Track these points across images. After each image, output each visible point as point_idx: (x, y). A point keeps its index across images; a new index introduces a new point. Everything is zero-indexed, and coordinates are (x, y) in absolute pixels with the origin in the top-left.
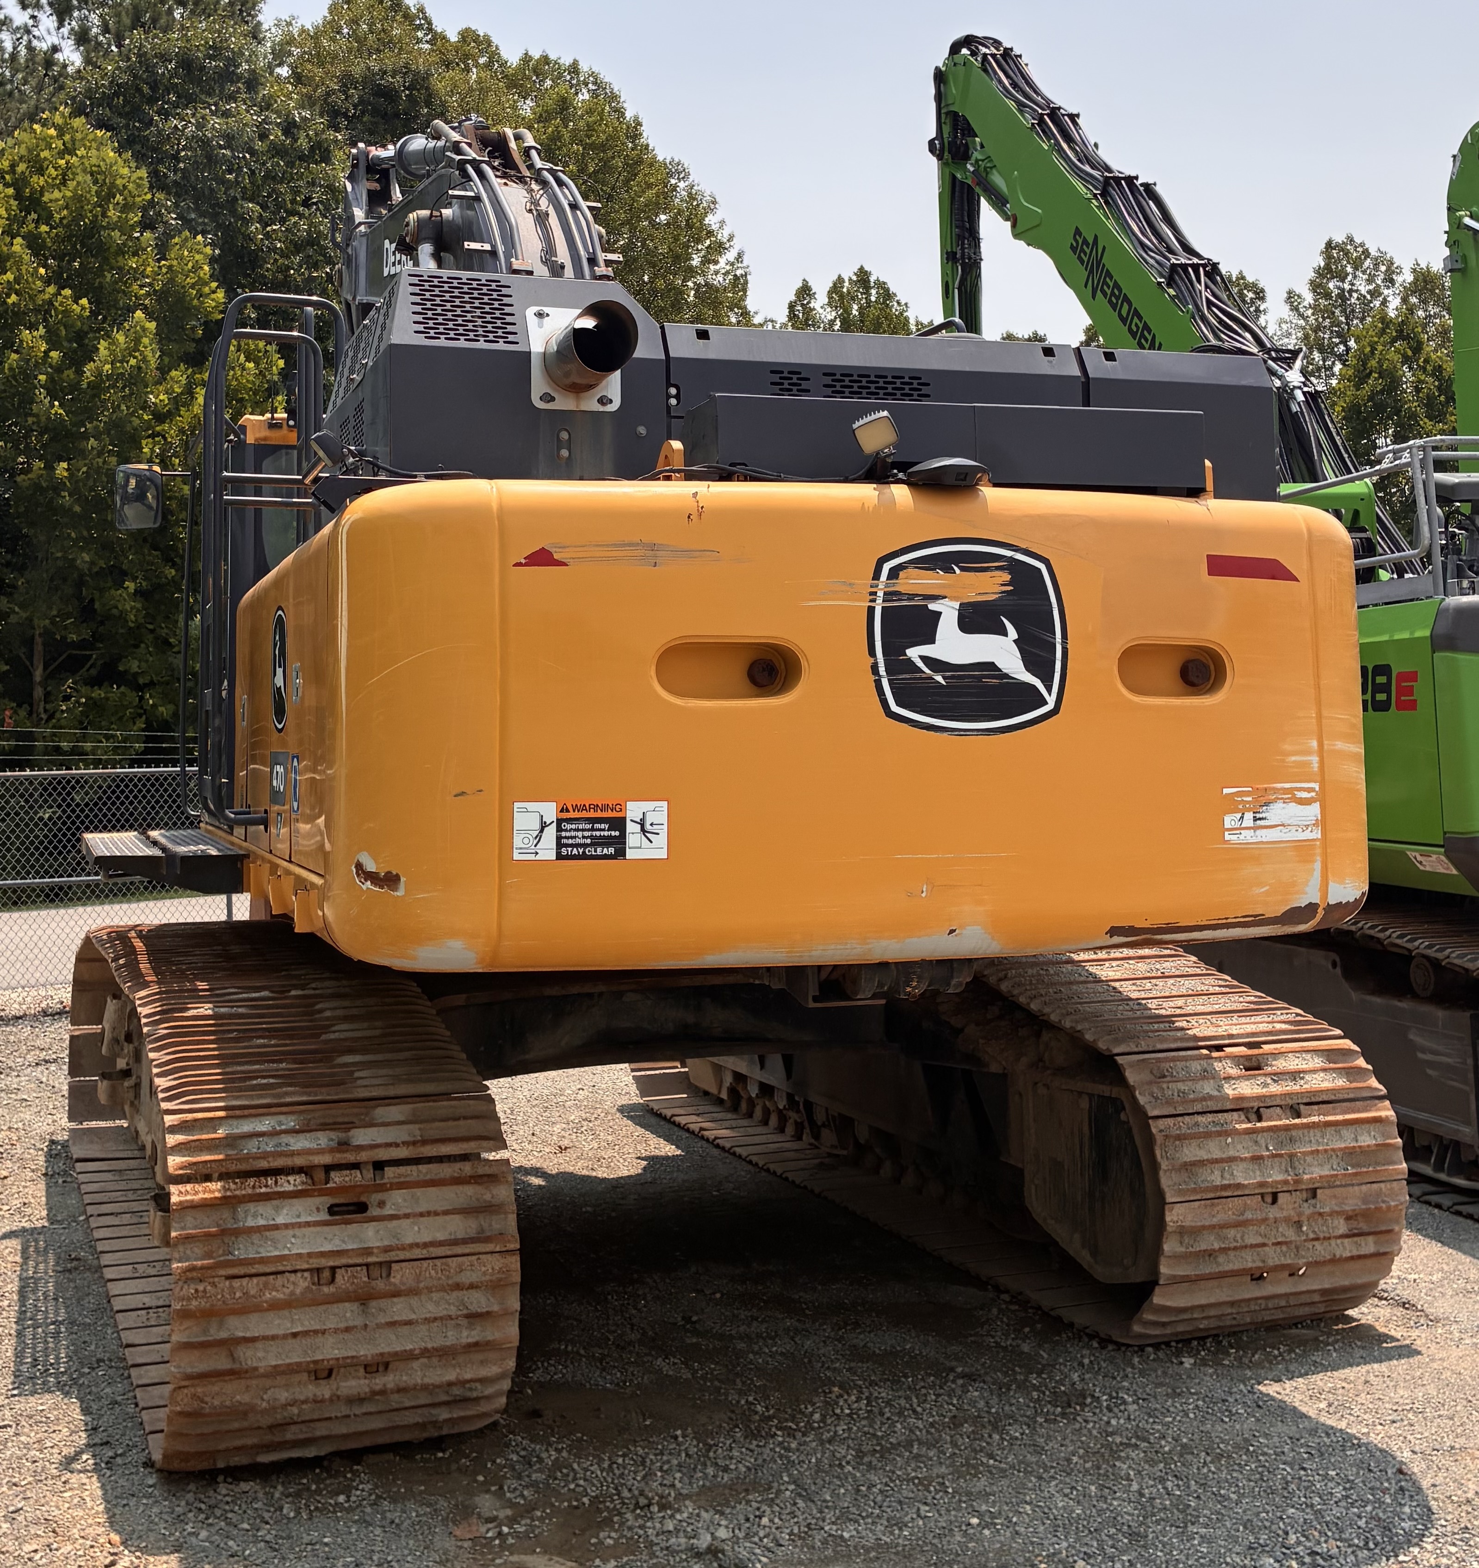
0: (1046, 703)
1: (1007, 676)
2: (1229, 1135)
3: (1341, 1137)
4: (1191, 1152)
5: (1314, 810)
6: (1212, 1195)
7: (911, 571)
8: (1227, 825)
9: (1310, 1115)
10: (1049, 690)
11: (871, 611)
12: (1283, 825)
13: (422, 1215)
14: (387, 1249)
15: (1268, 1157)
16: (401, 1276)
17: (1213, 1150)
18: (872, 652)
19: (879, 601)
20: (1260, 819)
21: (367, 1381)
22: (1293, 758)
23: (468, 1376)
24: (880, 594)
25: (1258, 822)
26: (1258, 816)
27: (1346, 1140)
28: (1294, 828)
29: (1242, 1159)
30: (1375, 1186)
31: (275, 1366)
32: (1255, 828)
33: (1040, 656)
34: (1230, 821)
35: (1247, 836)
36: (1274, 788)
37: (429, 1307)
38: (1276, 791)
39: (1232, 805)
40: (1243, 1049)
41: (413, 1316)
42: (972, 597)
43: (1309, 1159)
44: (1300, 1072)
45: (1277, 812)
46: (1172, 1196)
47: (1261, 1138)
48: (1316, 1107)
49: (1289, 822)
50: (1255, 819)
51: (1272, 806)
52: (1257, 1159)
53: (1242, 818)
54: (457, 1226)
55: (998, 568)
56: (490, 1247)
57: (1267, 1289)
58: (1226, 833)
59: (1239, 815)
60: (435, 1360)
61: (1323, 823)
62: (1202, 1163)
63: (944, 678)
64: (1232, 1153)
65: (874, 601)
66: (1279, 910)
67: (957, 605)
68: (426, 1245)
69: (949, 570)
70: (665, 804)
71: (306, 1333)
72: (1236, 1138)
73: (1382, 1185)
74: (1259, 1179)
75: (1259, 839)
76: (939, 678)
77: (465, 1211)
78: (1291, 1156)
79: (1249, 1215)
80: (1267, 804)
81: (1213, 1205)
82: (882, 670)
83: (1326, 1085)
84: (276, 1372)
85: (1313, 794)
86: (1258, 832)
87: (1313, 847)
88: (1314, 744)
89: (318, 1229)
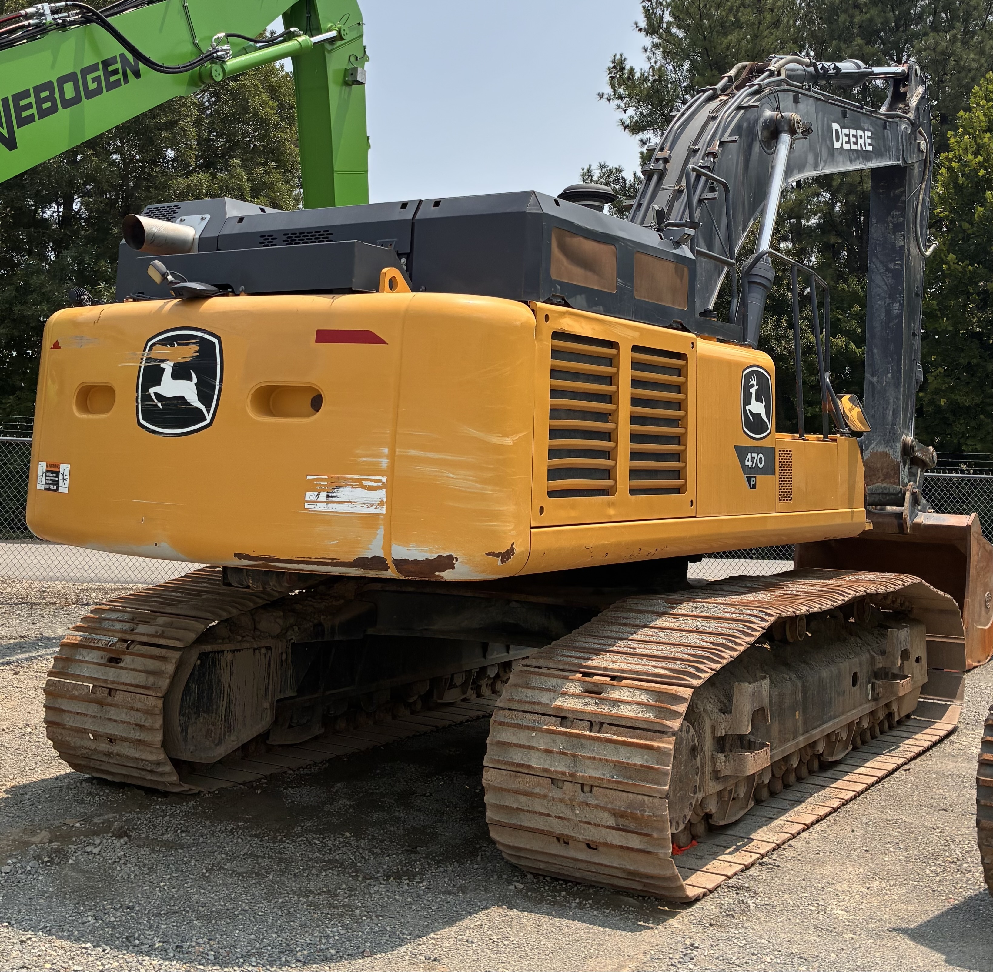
0: (205, 419)
1: (189, 404)
2: (534, 731)
3: (619, 753)
4: (507, 736)
5: (382, 494)
6: (513, 768)
7: (157, 346)
8: (307, 498)
9: (607, 733)
10: (208, 412)
11: (140, 367)
12: (350, 502)
13: (131, 670)
14: (113, 682)
15: (557, 753)
16: (119, 697)
17: (521, 738)
18: (137, 392)
19: (144, 363)
20: (332, 497)
21: (108, 746)
22: (364, 459)
23: (143, 757)
24: (144, 359)
25: (330, 499)
26: (330, 494)
27: (622, 756)
28: (361, 505)
29: (537, 749)
30: (640, 797)
31: (72, 726)
32: (327, 502)
33: (206, 392)
34: (309, 496)
35: (321, 507)
36: (345, 478)
37: (123, 716)
38: (346, 479)
39: (312, 486)
40: (608, 679)
41: (118, 719)
42: (180, 360)
43: (588, 762)
44: (619, 701)
45: (345, 493)
46: (487, 762)
47: (557, 738)
48: (615, 728)
49: (356, 501)
50: (328, 496)
51: (342, 489)
52: (548, 751)
53: (318, 495)
54: (141, 679)
55: (194, 343)
56: (151, 693)
57: (572, 853)
58: (306, 504)
59: (316, 493)
60: (132, 744)
61: (390, 503)
62: (510, 744)
63: (162, 404)
64: (534, 744)
65: (141, 363)
66: (352, 559)
67: (172, 364)
68: (126, 684)
69: (172, 345)
70: (69, 466)
71: (81, 714)
72: (540, 734)
73: (646, 798)
74: (546, 766)
75: (330, 510)
76: (160, 405)
77: (148, 672)
78: (574, 756)
79: (537, 790)
80: (338, 487)
81: (516, 776)
82: (139, 401)
83: (630, 714)
84: (72, 729)
85: (380, 484)
86: (330, 505)
87: (378, 519)
88: (386, 451)
89: (96, 666)
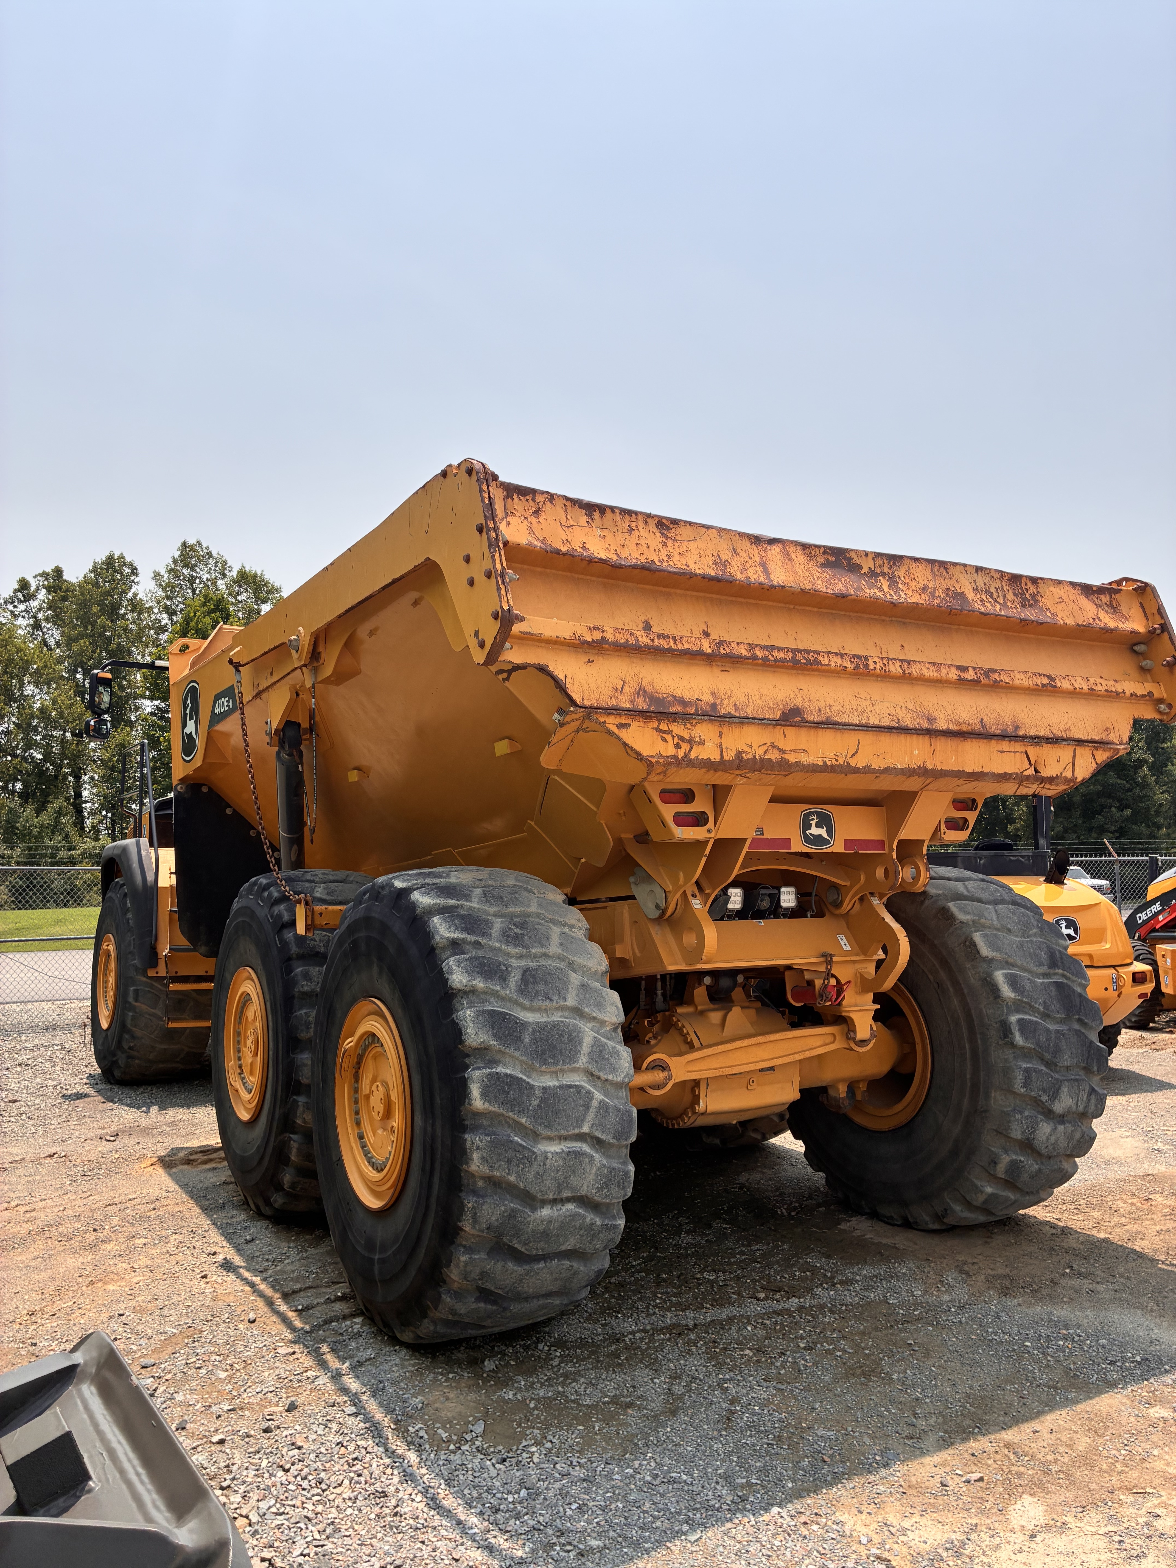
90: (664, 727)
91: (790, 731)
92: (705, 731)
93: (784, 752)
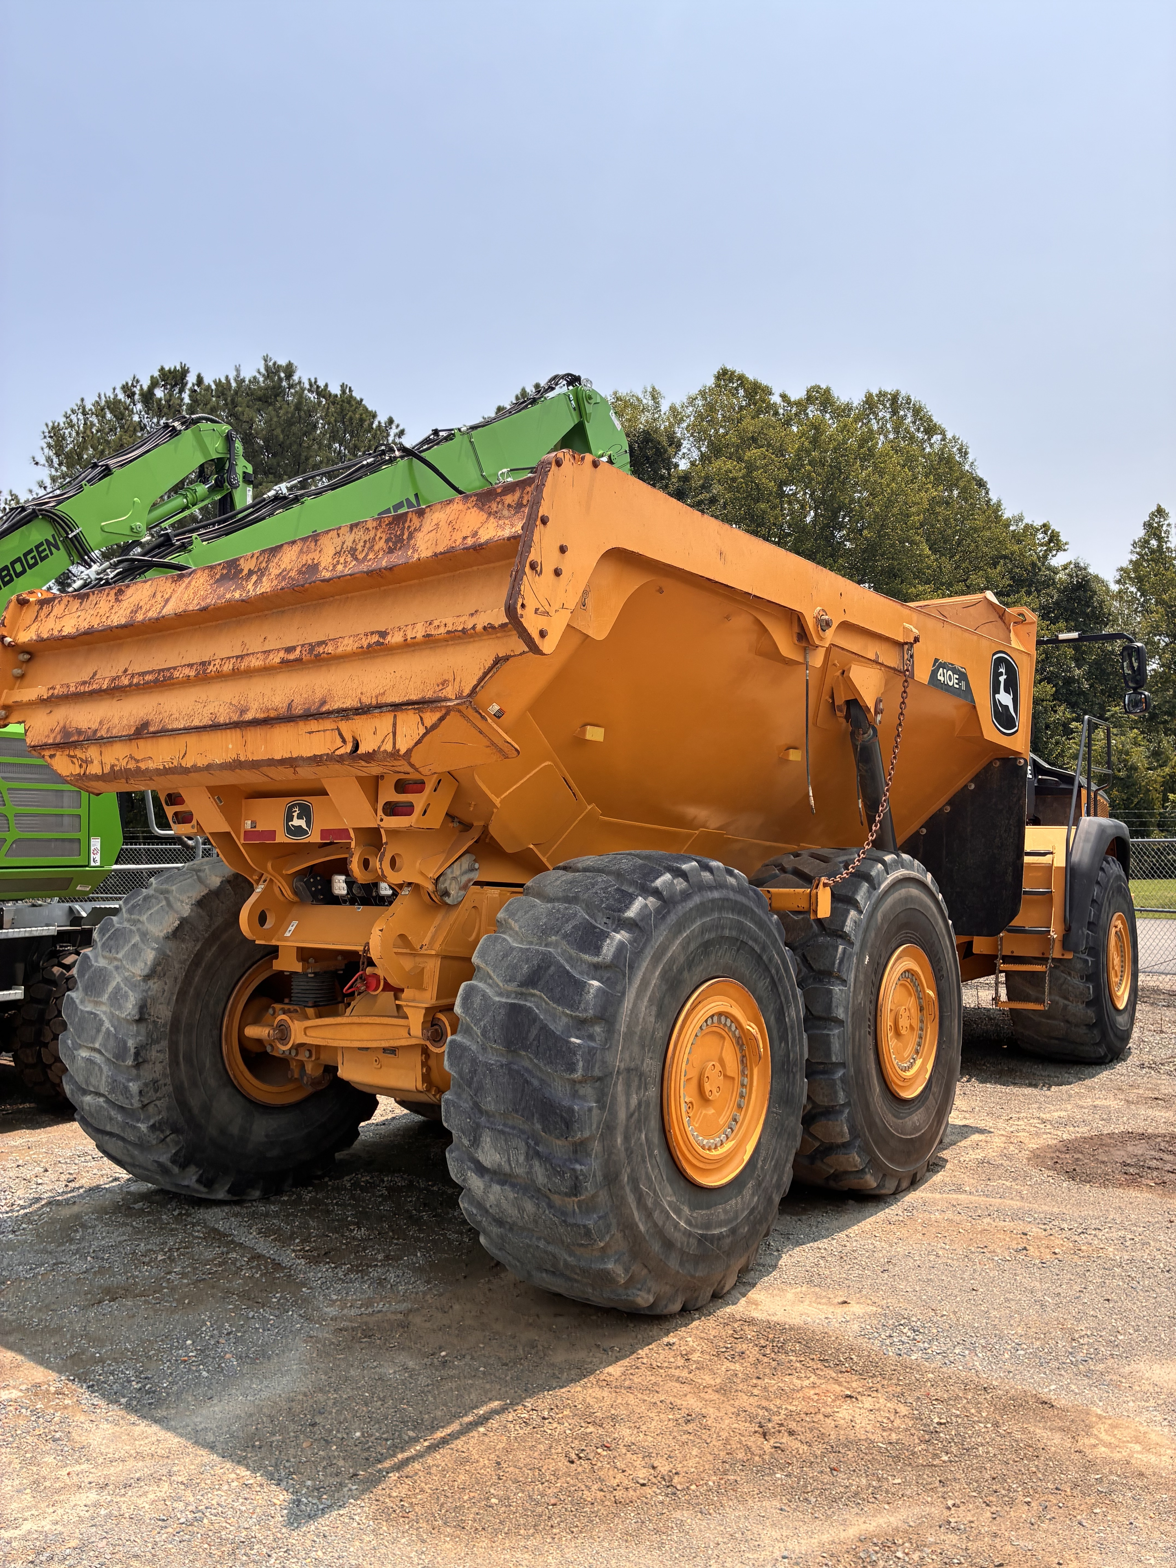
90: (72, 753)
91: (141, 743)
92: (92, 752)
93: (137, 761)
